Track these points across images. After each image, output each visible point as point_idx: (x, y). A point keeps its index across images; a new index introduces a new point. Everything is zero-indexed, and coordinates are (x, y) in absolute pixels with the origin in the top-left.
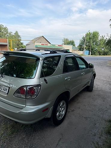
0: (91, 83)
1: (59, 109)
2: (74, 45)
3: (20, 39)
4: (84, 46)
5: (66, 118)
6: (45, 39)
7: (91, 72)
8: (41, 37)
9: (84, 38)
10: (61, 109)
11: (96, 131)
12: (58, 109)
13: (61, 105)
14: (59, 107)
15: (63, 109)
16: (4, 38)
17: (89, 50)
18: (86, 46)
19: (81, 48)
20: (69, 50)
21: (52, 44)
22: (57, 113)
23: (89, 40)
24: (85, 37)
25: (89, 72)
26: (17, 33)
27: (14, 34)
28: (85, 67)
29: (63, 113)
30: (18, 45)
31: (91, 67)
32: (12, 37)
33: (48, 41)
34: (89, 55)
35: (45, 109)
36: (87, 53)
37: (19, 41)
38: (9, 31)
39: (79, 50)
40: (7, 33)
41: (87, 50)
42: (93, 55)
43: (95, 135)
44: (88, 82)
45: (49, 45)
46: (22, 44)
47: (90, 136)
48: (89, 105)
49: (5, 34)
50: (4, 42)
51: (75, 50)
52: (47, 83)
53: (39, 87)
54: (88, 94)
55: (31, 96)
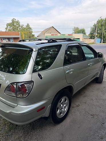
0: (100, 74)
1: (60, 106)
2: (85, 34)
3: (31, 31)
4: (95, 34)
5: (70, 115)
6: (55, 29)
7: (100, 62)
8: (51, 27)
9: (95, 26)
10: (63, 106)
11: (103, 132)
12: (58, 106)
13: (62, 102)
14: (59, 103)
15: (65, 105)
16: (16, 31)
17: (101, 38)
18: (98, 33)
19: (92, 37)
20: (79, 39)
21: (61, 33)
22: (57, 111)
23: (100, 28)
24: (96, 24)
25: (98, 62)
26: (28, 25)
27: (26, 27)
28: (93, 57)
29: (65, 110)
30: (30, 37)
31: (101, 56)
32: (24, 29)
33: (57, 31)
34: (101, 43)
35: (41, 109)
36: (98, 41)
37: (31, 33)
38: (21, 24)
39: (90, 39)
40: (19, 26)
41: (98, 38)
42: (105, 43)
43: (102, 138)
44: (97, 74)
45: (59, 35)
46: (33, 36)
47: (95, 138)
48: (96, 99)
49: (18, 28)
50: (17, 35)
51: (85, 39)
52: (41, 78)
53: (31, 83)
54: (97, 86)
55: (23, 94)
